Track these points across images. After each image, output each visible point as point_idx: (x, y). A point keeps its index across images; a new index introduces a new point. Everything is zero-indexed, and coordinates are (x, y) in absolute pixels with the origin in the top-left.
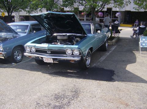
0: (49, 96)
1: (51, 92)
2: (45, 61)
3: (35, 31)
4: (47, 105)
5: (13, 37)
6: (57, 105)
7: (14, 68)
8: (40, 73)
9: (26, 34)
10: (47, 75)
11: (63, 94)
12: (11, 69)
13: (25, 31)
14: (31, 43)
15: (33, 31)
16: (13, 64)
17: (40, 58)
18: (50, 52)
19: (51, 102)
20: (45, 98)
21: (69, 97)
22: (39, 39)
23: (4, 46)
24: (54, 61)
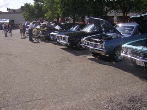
0: (125, 96)
1: (129, 94)
2: (137, 64)
3: (140, 33)
4: (118, 104)
5: (117, 37)
6: (127, 106)
7: (111, 66)
8: (132, 75)
9: (130, 36)
10: (137, 77)
11: (139, 98)
12: (109, 66)
13: (130, 33)
14: (128, 44)
15: (138, 32)
16: (113, 62)
17: (134, 60)
18: (143, 56)
19: (123, 102)
20: (121, 97)
21: (144, 103)
22: (138, 41)
23: (107, 45)
24: (145, 65)
